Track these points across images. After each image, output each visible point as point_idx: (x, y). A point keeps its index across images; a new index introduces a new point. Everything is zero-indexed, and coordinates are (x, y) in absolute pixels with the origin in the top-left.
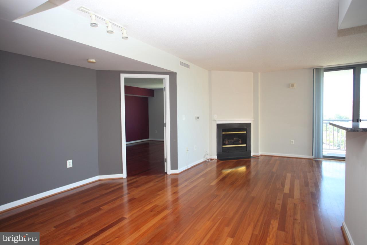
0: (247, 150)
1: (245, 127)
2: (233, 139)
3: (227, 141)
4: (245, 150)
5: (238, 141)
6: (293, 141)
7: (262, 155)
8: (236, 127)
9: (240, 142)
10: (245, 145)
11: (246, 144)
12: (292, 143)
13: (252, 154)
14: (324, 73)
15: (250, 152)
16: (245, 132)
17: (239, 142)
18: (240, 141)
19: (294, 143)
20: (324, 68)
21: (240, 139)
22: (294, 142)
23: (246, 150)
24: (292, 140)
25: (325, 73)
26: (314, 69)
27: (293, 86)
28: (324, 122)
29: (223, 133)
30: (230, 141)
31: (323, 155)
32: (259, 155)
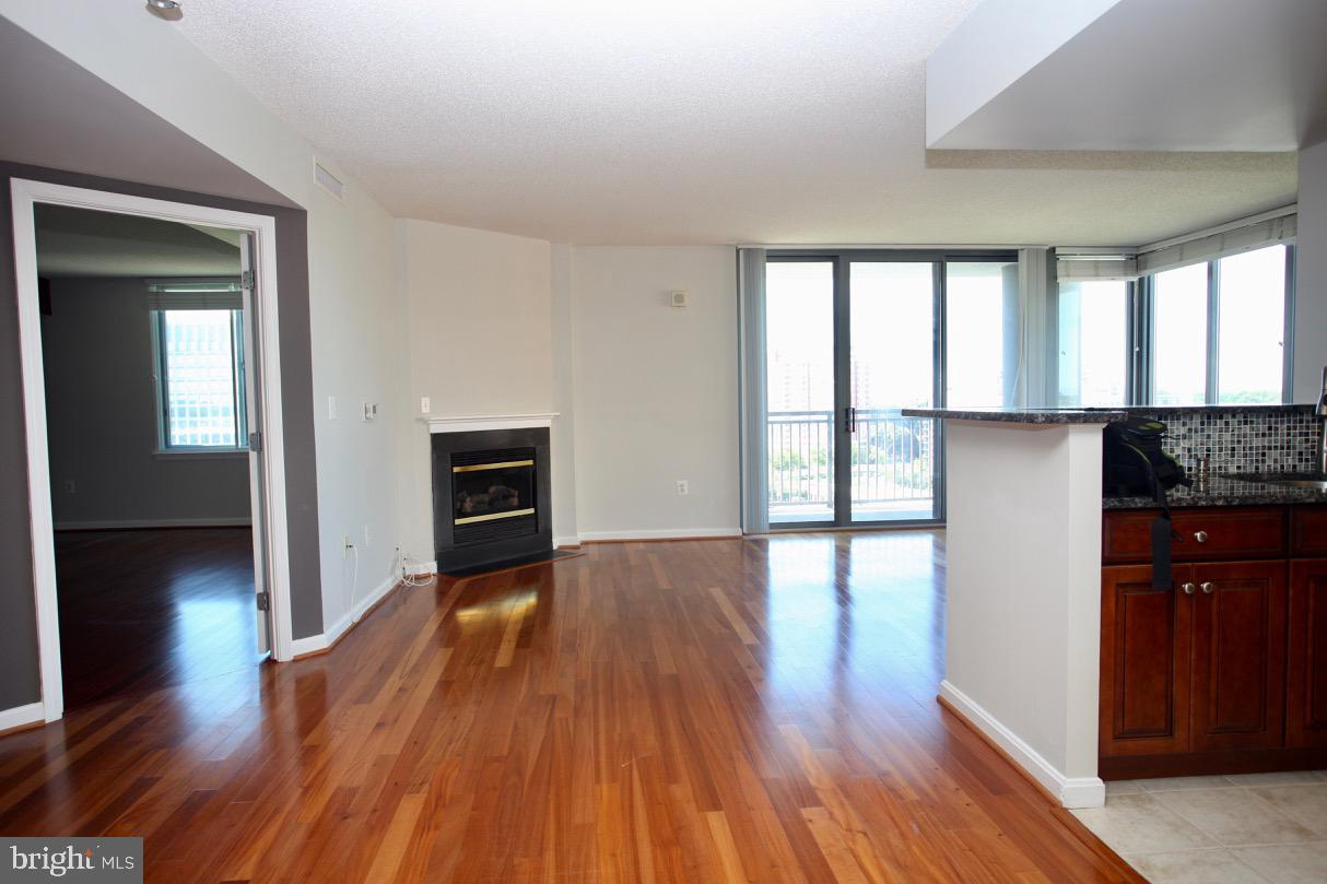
0: (539, 527)
1: (532, 445)
2: (485, 491)
3: (468, 499)
4: (533, 528)
5: (507, 497)
6: (685, 482)
7: (586, 543)
8: (502, 443)
9: (515, 501)
10: (532, 511)
11: (535, 506)
12: (682, 490)
13: (557, 543)
14: (767, 264)
15: (548, 535)
16: (530, 462)
17: (511, 499)
18: (513, 496)
19: (686, 492)
20: (768, 251)
21: (512, 491)
22: (686, 487)
23: (537, 530)
24: (680, 482)
25: (769, 265)
26: (738, 251)
27: (679, 298)
28: (770, 419)
29: (456, 470)
30: (476, 498)
31: (771, 521)
32: (578, 544)
